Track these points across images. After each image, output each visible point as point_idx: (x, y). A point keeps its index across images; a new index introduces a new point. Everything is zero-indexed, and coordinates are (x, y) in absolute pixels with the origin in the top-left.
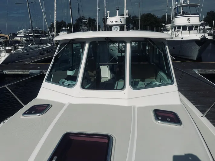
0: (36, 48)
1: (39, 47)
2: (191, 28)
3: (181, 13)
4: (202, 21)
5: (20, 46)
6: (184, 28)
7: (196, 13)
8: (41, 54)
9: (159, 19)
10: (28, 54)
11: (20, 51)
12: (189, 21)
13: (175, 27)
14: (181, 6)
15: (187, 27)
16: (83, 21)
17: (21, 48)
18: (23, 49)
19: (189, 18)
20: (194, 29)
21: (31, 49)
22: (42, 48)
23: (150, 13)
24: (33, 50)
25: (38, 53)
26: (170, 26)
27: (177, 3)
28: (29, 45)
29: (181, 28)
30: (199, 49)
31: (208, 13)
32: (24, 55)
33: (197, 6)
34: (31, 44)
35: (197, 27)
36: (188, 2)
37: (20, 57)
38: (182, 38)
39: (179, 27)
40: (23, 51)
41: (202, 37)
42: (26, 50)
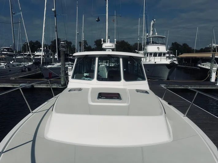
0: (18, 65)
1: (21, 65)
2: (160, 54)
3: (151, 43)
4: (168, 50)
5: (2, 62)
6: (155, 55)
7: (163, 43)
8: (22, 71)
9: (131, 46)
10: (10, 71)
11: (3, 67)
12: (159, 49)
13: (148, 54)
14: (151, 37)
15: (157, 54)
16: (61, 43)
17: (4, 65)
18: (5, 65)
19: (158, 46)
20: (162, 56)
21: (13, 66)
22: (24, 66)
23: (123, 41)
24: (15, 67)
25: (21, 71)
26: (143, 53)
27: (147, 34)
28: (11, 62)
29: (153, 54)
30: (169, 71)
31: (173, 44)
32: (7, 71)
33: (164, 37)
34: (12, 61)
35: (164, 54)
36: (156, 34)
37: (3, 73)
38: (155, 62)
39: (151, 54)
40: (5, 67)
41: (171, 62)
42: (9, 66)
